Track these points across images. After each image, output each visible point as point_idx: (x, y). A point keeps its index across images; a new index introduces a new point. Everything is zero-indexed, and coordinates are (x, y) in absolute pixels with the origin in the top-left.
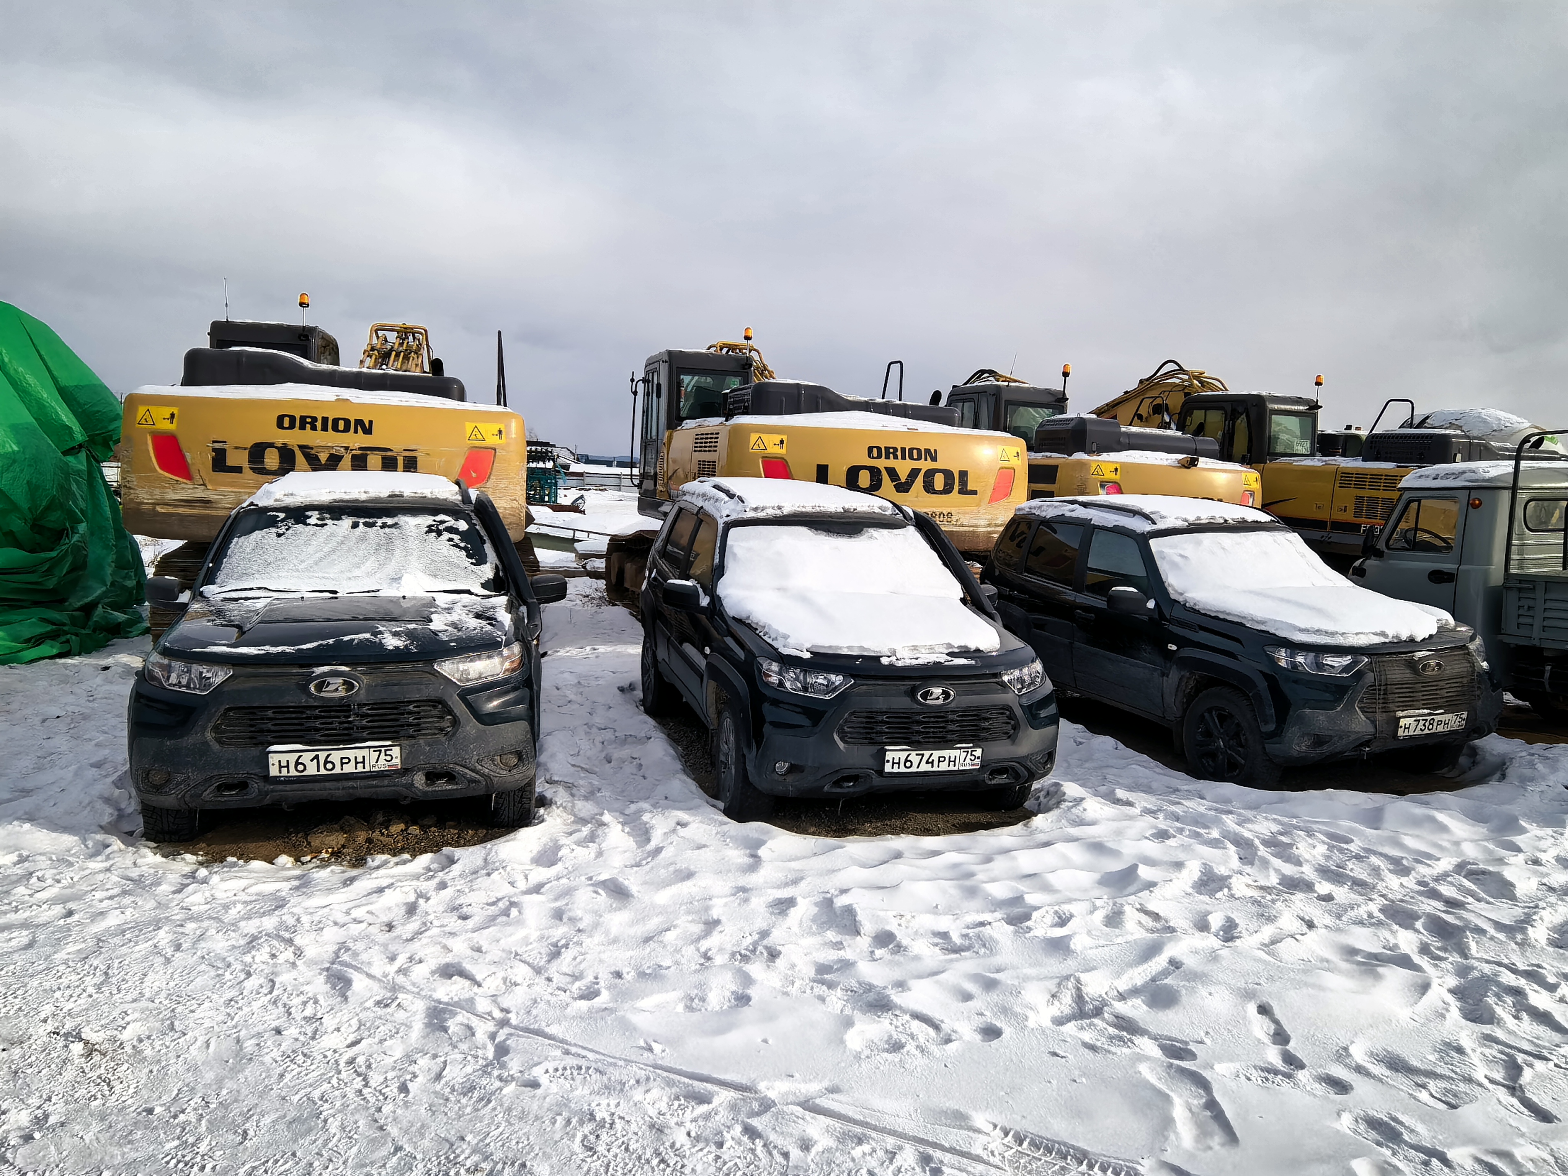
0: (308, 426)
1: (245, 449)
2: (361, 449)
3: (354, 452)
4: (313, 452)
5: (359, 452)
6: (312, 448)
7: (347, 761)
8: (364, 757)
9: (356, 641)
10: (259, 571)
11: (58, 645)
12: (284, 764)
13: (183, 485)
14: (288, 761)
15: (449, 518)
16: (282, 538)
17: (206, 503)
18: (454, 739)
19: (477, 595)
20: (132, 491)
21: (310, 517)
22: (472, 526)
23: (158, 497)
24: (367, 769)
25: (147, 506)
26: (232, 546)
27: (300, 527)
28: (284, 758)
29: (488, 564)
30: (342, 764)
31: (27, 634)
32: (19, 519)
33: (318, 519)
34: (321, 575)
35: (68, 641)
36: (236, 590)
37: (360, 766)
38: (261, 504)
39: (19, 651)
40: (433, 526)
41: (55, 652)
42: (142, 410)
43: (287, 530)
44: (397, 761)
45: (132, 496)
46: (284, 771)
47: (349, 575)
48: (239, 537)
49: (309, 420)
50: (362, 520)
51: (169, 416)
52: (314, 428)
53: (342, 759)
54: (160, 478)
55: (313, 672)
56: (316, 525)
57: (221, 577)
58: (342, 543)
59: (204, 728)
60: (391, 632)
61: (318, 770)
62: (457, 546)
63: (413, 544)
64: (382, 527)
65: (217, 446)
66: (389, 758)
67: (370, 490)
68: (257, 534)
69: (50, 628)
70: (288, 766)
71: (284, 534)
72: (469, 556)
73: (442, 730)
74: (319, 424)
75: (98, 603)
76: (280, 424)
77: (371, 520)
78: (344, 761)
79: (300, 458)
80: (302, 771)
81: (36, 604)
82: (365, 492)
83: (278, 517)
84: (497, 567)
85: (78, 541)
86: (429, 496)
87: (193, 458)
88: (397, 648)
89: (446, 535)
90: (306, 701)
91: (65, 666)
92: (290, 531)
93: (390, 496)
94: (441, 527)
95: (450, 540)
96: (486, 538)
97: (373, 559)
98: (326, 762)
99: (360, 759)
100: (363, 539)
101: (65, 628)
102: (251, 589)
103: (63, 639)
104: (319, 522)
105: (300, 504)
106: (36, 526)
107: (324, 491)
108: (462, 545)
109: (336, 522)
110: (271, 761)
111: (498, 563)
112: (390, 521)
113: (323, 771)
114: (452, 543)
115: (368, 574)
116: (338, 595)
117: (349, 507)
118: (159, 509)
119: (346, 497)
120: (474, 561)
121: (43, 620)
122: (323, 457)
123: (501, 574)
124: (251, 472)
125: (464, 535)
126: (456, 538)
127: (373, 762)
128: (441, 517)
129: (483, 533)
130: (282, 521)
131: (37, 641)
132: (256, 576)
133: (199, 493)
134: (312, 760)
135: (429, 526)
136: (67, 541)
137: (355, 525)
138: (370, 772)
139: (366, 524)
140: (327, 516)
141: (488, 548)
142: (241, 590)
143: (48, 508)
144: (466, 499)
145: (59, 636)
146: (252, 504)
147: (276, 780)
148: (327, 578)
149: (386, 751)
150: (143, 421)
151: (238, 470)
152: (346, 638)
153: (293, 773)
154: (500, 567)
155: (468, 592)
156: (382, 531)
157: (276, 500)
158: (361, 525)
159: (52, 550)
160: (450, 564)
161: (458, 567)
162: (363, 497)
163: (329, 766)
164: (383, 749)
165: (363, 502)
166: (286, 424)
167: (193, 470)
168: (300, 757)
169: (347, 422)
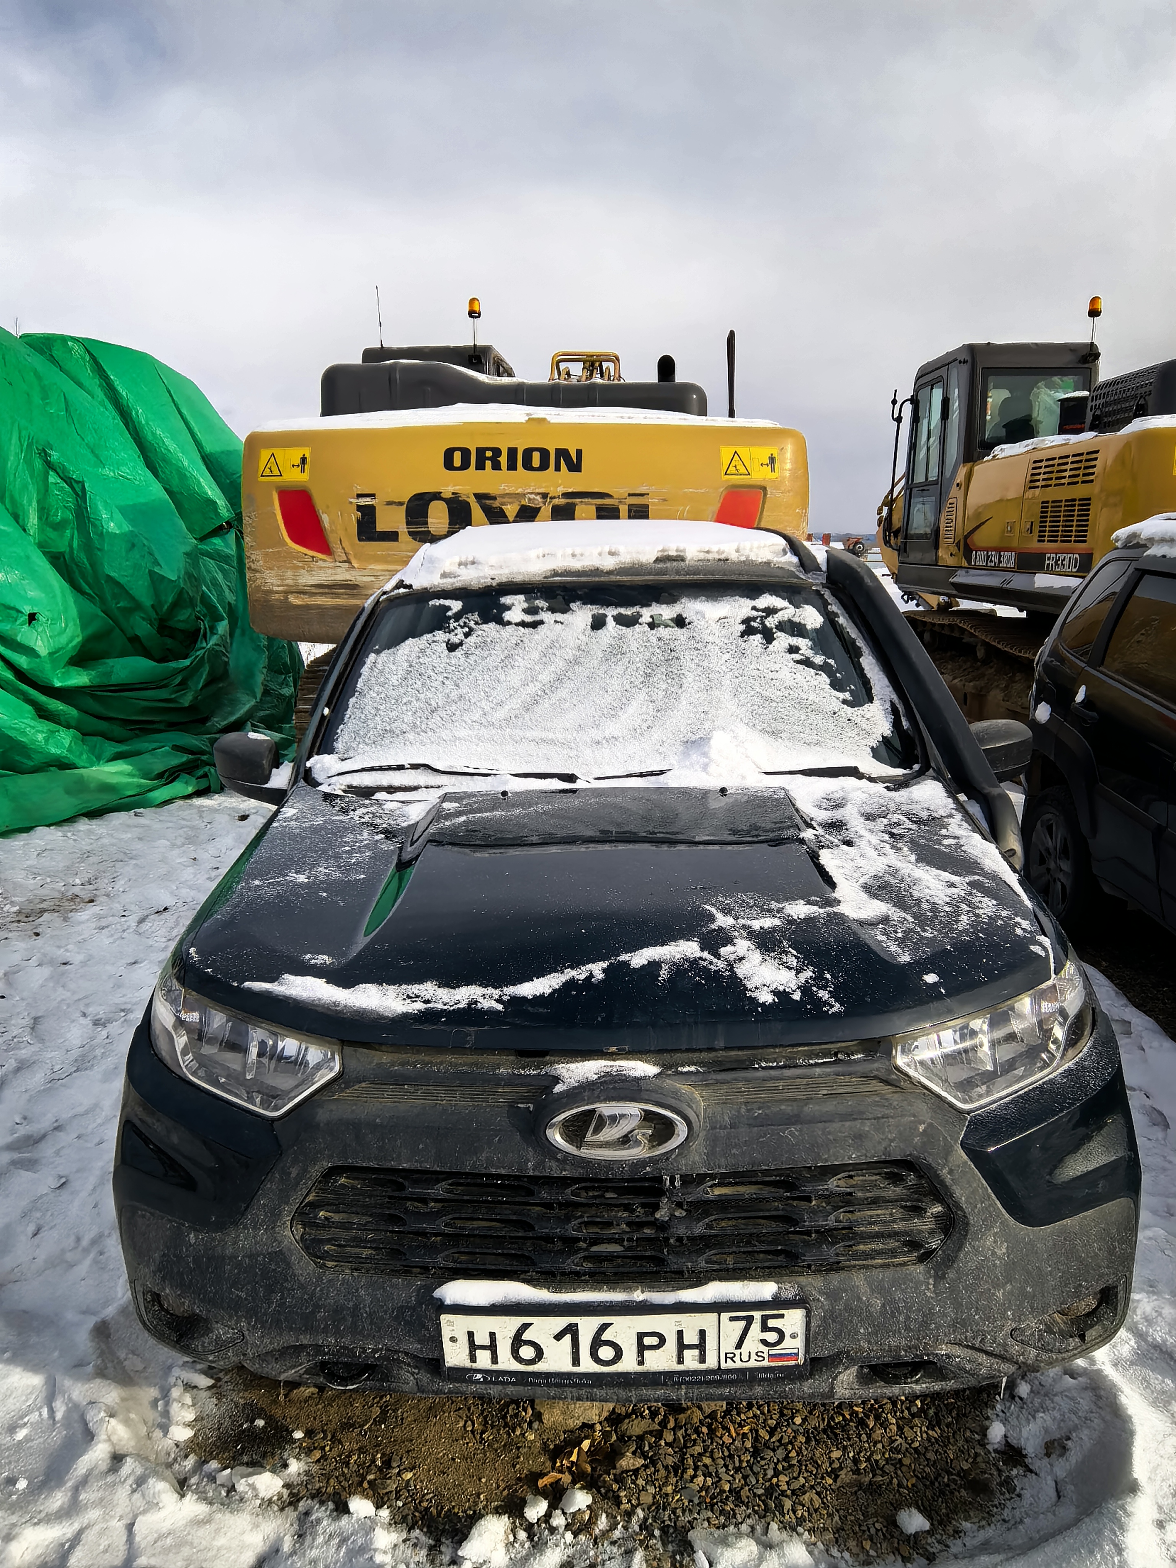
0: (488, 464)
1: (401, 504)
2: (566, 495)
3: (556, 501)
4: (496, 504)
5: (562, 501)
6: (494, 498)
7: (654, 1341)
8: (702, 1333)
9: (664, 973)
10: (415, 726)
11: (193, 780)
12: (482, 1339)
13: (320, 563)
14: (492, 1335)
15: (785, 603)
16: (459, 653)
17: (351, 588)
18: (951, 1274)
19: (871, 779)
20: (258, 575)
21: (508, 608)
22: (830, 618)
23: (289, 582)
24: (711, 1362)
25: (277, 596)
26: (365, 670)
27: (491, 628)
28: (482, 1326)
29: (876, 702)
30: (642, 1348)
31: (159, 767)
32: (143, 619)
33: (526, 611)
34: (536, 734)
35: (205, 775)
36: (372, 769)
37: (690, 1356)
38: (417, 584)
39: (150, 790)
40: (754, 619)
41: (190, 790)
42: (265, 455)
43: (467, 635)
44: (794, 1345)
45: (259, 582)
46: (483, 1359)
47: (597, 735)
48: (378, 652)
49: (489, 454)
50: (611, 612)
51: (298, 462)
52: (496, 466)
53: (641, 1336)
54: (291, 555)
55: (557, 1080)
56: (523, 624)
57: (344, 737)
58: (576, 662)
59: (274, 1216)
60: (754, 936)
61: (576, 1361)
62: (807, 662)
63: (718, 661)
64: (652, 626)
65: (363, 501)
66: (772, 1337)
67: (622, 549)
68: (410, 646)
69: (185, 758)
70: (492, 1347)
71: (461, 644)
72: (836, 685)
73: (914, 1245)
74: (503, 460)
75: (245, 722)
76: (449, 464)
77: (628, 612)
78: (647, 1341)
79: (477, 512)
80: (531, 1362)
81: (173, 726)
82: (611, 554)
83: (449, 608)
84: (894, 711)
85: (216, 645)
86: (734, 556)
87: (332, 522)
88: (782, 995)
89: (783, 640)
90: (539, 1165)
91: (200, 810)
92: (472, 640)
93: (658, 560)
94: (771, 622)
95: (793, 650)
96: (860, 643)
97: (642, 696)
98: (597, 1343)
99: (691, 1338)
100: (616, 652)
101: (204, 758)
102: (400, 768)
103: (200, 773)
104: (529, 619)
105: (489, 582)
106: (163, 626)
107: (533, 554)
108: (819, 660)
109: (559, 617)
110: (446, 1334)
111: (895, 697)
112: (666, 612)
113: (587, 1365)
114: (797, 657)
115: (636, 733)
116: (579, 785)
117: (583, 585)
118: (293, 600)
119: (577, 565)
120: (847, 696)
121: (177, 748)
122: (511, 510)
123: (905, 724)
124: (410, 539)
125: (819, 640)
126: (803, 644)
127: (728, 1346)
128: (767, 600)
129: (853, 632)
130: (458, 616)
131: (169, 776)
132: (411, 736)
133: (342, 574)
134: (558, 1337)
135: (746, 621)
136: (204, 645)
137: (598, 623)
138: (719, 1370)
139: (620, 620)
140: (541, 603)
141: (869, 663)
142: (381, 769)
143: (177, 604)
144: (806, 562)
145: (197, 767)
146: (401, 584)
147: (460, 1374)
148: (552, 742)
149: (765, 1319)
150: (268, 470)
151: (392, 536)
152: (639, 959)
153: (507, 1362)
154: (901, 708)
155: (853, 772)
156: (653, 635)
157: (444, 575)
158: (610, 622)
159: (185, 658)
160: (802, 704)
161: (816, 711)
162: (608, 564)
163: (606, 1353)
164: (757, 1315)
165: (610, 573)
166: (457, 462)
167: (332, 540)
168: (526, 1326)
169: (545, 453)
